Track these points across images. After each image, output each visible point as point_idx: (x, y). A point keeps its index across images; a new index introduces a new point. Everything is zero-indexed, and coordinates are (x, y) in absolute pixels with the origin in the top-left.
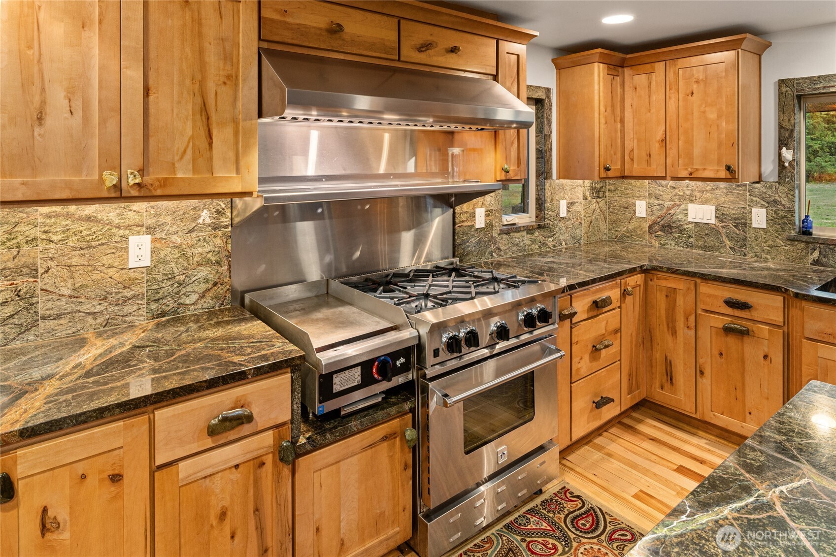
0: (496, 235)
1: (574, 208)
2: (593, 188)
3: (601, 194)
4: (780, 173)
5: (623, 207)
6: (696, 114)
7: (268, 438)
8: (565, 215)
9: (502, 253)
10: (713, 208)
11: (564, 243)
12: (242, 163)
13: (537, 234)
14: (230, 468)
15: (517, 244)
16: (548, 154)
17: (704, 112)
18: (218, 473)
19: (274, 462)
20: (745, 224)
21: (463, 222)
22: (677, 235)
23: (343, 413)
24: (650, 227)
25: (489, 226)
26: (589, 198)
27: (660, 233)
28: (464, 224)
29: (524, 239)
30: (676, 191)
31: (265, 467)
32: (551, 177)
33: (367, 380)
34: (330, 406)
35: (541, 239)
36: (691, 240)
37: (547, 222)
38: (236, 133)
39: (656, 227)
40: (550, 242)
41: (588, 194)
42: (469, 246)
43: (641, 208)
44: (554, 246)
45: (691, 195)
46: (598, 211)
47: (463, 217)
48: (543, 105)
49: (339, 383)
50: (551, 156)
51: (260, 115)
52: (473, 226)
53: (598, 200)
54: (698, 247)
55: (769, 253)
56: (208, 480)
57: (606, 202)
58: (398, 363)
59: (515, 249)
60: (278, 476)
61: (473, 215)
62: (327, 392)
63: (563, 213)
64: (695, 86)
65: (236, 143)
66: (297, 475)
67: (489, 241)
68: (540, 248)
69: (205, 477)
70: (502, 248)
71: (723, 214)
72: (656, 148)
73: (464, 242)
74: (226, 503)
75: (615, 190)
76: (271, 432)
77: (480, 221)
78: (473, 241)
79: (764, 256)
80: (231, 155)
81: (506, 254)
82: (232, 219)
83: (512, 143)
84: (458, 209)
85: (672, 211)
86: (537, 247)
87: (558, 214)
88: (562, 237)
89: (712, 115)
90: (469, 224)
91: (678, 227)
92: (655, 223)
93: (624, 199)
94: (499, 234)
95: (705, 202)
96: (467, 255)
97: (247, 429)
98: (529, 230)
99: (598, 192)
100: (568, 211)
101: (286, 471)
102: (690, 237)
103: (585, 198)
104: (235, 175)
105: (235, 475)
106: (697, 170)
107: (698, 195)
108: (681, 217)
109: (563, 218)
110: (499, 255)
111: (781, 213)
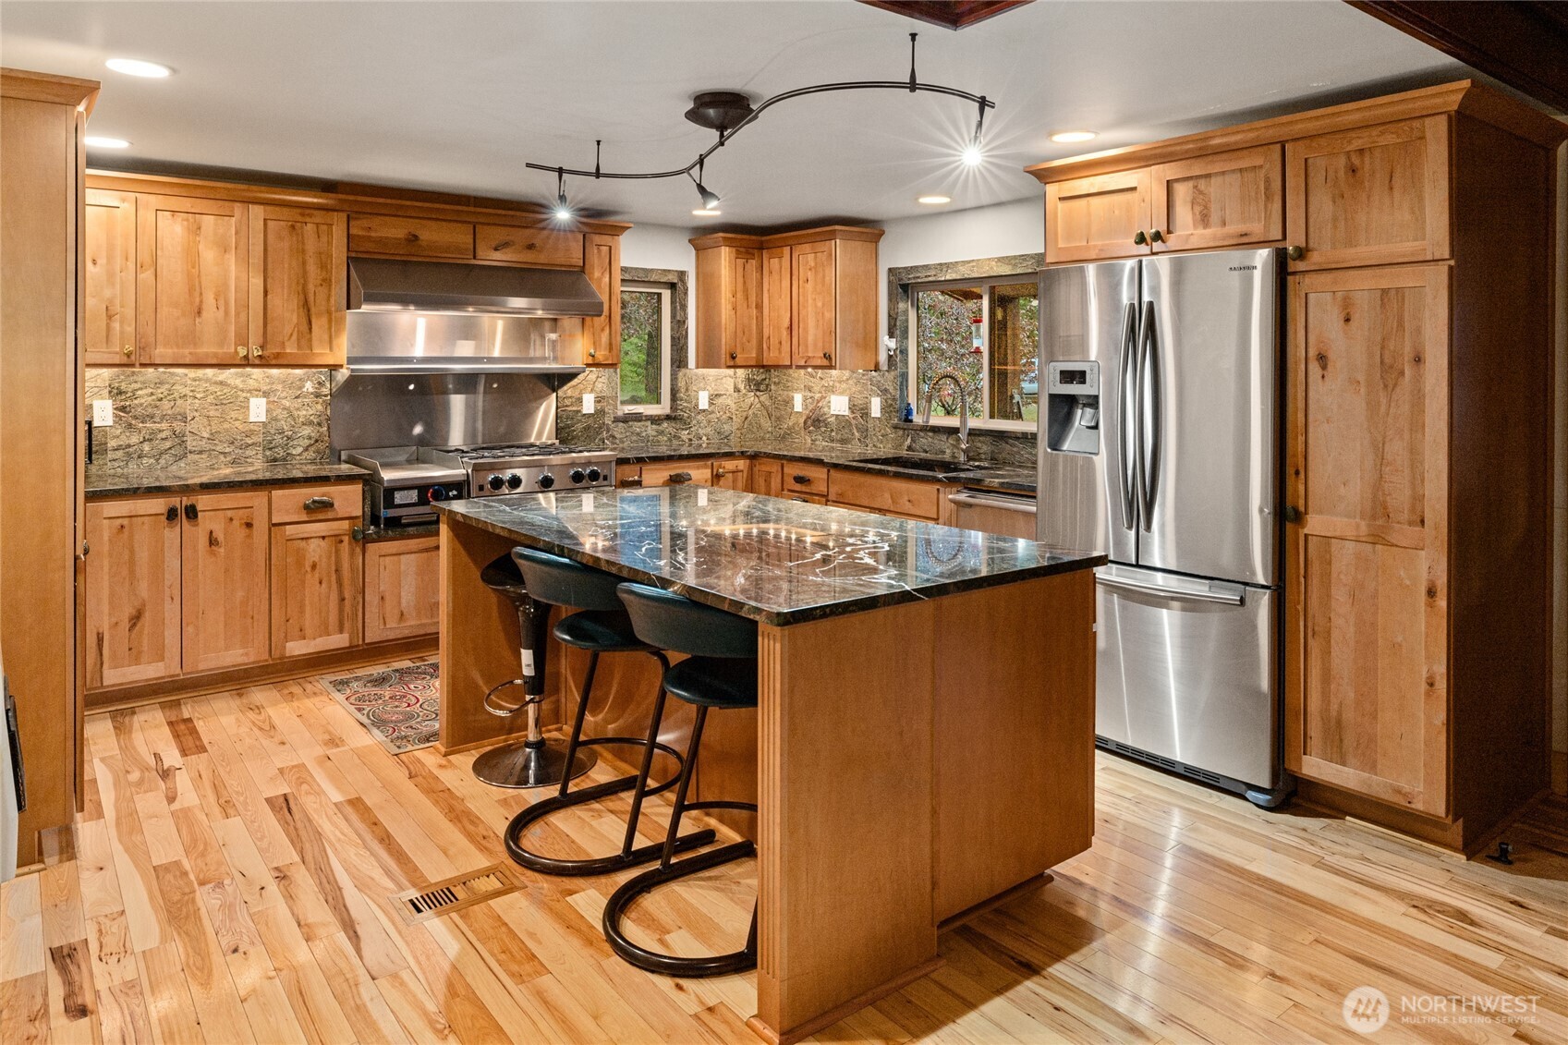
0: (610, 423)
1: (719, 401)
2: (749, 380)
3: (762, 387)
4: (889, 361)
5: (784, 401)
6: (810, 301)
7: (345, 525)
8: (706, 407)
9: (617, 441)
10: (847, 398)
11: (704, 438)
12: (334, 343)
13: (665, 425)
14: (319, 537)
15: (638, 434)
16: (682, 341)
17: (815, 299)
18: (311, 538)
19: (350, 543)
20: (867, 414)
21: (567, 406)
22: (823, 429)
23: (403, 521)
24: (805, 423)
25: (600, 413)
26: (744, 391)
27: (811, 428)
28: (569, 409)
29: (651, 430)
30: (823, 382)
31: (343, 544)
32: (686, 366)
33: (423, 501)
34: (392, 513)
35: (673, 431)
36: (833, 434)
37: (679, 413)
38: (330, 321)
39: (809, 422)
40: (684, 435)
41: (741, 386)
42: (574, 431)
43: (798, 403)
44: (690, 440)
45: (833, 387)
46: (759, 405)
47: (567, 402)
48: (676, 290)
49: (399, 498)
50: (686, 343)
51: (348, 308)
52: (580, 411)
53: (758, 393)
54: (838, 441)
55: (882, 442)
56: (304, 541)
57: (771, 397)
58: (450, 494)
59: (634, 438)
60: (352, 554)
61: (580, 400)
62: (389, 503)
63: (703, 403)
64: (809, 273)
65: (330, 328)
66: (366, 554)
67: (600, 428)
68: (670, 440)
69: (302, 539)
70: (618, 436)
71: (854, 405)
72: (785, 334)
73: (568, 426)
74: (316, 559)
75: (779, 383)
76: (347, 522)
77: (588, 406)
78: (579, 426)
79: (879, 445)
80: (326, 337)
81: (623, 442)
82: (331, 390)
83: (603, 330)
84: (560, 392)
85: (820, 404)
86: (665, 438)
87: (697, 405)
88: (701, 431)
89: (820, 304)
90: (574, 409)
91: (824, 421)
92: (809, 418)
93: (786, 393)
94: (614, 422)
95: (842, 394)
96: (572, 439)
97: (330, 515)
98: (655, 420)
99: (758, 384)
100: (711, 404)
101: (358, 550)
102: (832, 430)
103: (737, 390)
104: (328, 351)
105: (322, 543)
106: (809, 357)
107: (838, 385)
108: (826, 409)
109: (704, 411)
110: (613, 443)
111: (890, 402)
